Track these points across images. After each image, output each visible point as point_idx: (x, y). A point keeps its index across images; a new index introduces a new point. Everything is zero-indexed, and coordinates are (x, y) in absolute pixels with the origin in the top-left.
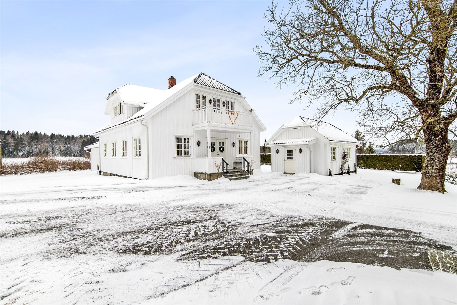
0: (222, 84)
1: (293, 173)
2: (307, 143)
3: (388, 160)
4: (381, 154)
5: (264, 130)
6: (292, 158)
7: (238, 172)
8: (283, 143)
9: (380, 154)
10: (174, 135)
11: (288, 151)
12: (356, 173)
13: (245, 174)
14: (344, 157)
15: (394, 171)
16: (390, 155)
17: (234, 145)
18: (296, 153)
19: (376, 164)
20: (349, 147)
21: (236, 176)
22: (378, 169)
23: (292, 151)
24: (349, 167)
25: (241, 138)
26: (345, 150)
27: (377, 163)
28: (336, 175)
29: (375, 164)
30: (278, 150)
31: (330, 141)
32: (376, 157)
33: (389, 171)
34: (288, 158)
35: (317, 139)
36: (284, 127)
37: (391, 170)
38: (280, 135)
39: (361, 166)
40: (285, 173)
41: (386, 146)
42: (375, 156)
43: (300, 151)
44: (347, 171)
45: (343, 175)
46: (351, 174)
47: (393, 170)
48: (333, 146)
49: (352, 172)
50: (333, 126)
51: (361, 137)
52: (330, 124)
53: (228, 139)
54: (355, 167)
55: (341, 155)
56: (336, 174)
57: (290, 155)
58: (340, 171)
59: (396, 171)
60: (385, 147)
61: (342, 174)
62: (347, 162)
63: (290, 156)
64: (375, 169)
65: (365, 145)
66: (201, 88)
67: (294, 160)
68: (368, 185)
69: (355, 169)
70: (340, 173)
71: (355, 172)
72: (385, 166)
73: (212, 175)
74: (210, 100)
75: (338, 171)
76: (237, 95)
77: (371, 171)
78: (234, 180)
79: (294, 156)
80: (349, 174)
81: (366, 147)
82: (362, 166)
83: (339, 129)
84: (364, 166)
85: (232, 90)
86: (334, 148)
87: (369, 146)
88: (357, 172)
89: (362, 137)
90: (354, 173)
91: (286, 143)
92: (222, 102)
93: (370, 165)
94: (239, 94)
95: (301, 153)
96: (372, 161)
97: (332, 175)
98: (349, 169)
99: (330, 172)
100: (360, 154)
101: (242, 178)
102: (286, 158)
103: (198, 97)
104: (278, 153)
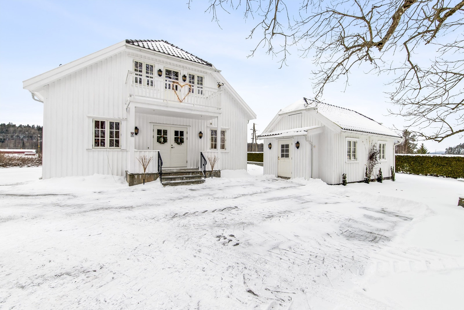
0: (188, 53)
1: (288, 176)
2: (306, 133)
3: (446, 163)
4: (436, 155)
5: (253, 117)
6: (287, 156)
7: (191, 173)
8: (276, 134)
9: (434, 155)
10: (89, 117)
11: (283, 146)
12: (393, 180)
13: (200, 177)
14: (372, 157)
15: (457, 179)
16: (450, 157)
17: (201, 135)
18: (292, 148)
19: (428, 168)
20: (382, 143)
21: (182, 179)
22: (432, 175)
23: (287, 146)
24: (380, 171)
25: (214, 126)
26: (374, 146)
27: (430, 168)
28: (356, 182)
29: (426, 168)
30: (270, 144)
31: (342, 130)
32: (428, 159)
33: (448, 178)
34: (283, 156)
35: (323, 128)
36: (280, 113)
37: (452, 178)
38: (277, 125)
39: (405, 170)
40: (278, 177)
41: (445, 137)
42: (426, 157)
43: (298, 145)
44: (377, 178)
45: (368, 183)
46: (383, 181)
47: (455, 178)
48: (352, 140)
49: (388, 178)
50: (361, 114)
51: (410, 136)
52: (356, 112)
53: (191, 128)
54: (392, 172)
55: (368, 153)
56: (358, 182)
57: (285, 151)
58: (365, 177)
59: (460, 179)
60: (443, 138)
61: (367, 181)
62: (377, 164)
63: (285, 153)
64: (426, 175)
65: (415, 146)
66: (138, 51)
67: (289, 159)
68: (404, 211)
69: (392, 174)
70: (364, 180)
71: (393, 178)
72: (441, 171)
73: (136, 176)
74: (160, 71)
75: (361, 176)
76: (207, 66)
77: (421, 178)
78: (171, 186)
79: (290, 153)
80: (381, 182)
81: (417, 148)
82: (407, 171)
83: (369, 118)
84: (409, 171)
85: (201, 60)
86: (355, 143)
87: (421, 147)
88: (395, 178)
89: (412, 137)
90: (390, 181)
91: (279, 134)
92: (182, 75)
93: (419, 169)
94: (211, 65)
95: (298, 147)
96: (422, 164)
97: (348, 183)
98: (381, 174)
99: (344, 178)
100: (404, 155)
101: (189, 183)
102: (280, 156)
103: (138, 65)
104: (270, 148)
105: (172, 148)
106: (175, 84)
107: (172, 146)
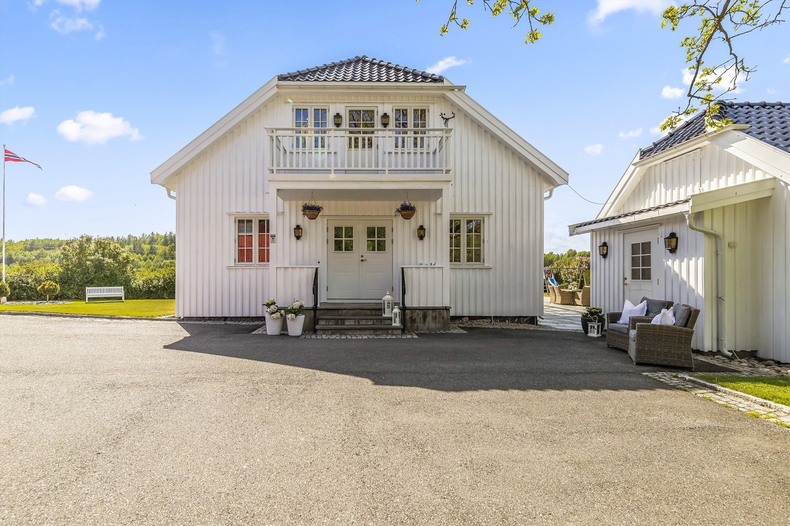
2: (686, 207)
6: (647, 275)
10: (231, 215)
11: (635, 248)
17: (421, 233)
18: (659, 252)
23: (646, 247)
30: (605, 244)
34: (635, 275)
43: (673, 242)
57: (641, 262)
63: (641, 268)
66: (297, 89)
67: (651, 282)
74: (338, 116)
79: (654, 267)
92: (381, 113)
95: (673, 249)
102: (628, 275)
103: (300, 114)
104: (605, 256)
105: (362, 261)
106: (367, 136)
107: (363, 258)
